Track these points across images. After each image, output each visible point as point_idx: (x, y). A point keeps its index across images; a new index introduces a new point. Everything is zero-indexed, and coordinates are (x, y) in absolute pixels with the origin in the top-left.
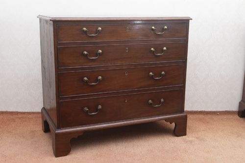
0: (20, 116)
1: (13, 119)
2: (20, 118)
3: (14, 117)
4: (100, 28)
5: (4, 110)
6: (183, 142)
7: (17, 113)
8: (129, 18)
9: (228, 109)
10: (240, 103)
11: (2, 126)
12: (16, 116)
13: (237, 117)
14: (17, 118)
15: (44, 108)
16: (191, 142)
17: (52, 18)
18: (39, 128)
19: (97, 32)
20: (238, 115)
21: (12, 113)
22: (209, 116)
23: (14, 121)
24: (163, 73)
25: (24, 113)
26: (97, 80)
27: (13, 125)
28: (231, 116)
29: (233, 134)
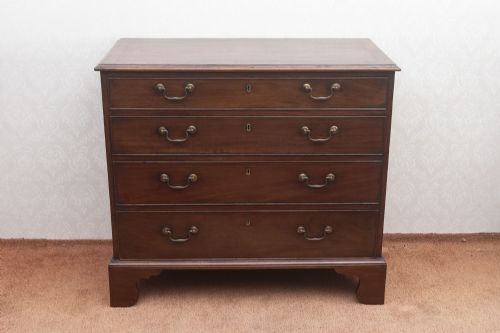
0: (52, 250)
2: (52, 257)
3: (39, 253)
6: (391, 318)
7: (45, 243)
11: (18, 280)
12: (44, 251)
14: (45, 256)
16: (407, 315)
19: (185, 92)
21: (33, 244)
22: (446, 245)
24: (331, 175)
27: (40, 277)
29: (493, 293)
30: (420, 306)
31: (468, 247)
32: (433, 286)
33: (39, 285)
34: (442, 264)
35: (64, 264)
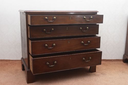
0: (11, 62)
1: (7, 63)
2: (10, 63)
3: (7, 62)
4: (55, 18)
5: (3, 59)
7: (9, 60)
8: (66, 11)
9: (118, 59)
10: (124, 55)
11: (1, 67)
12: (9, 62)
13: (122, 62)
14: (9, 63)
15: (22, 58)
17: (25, 11)
18: (20, 68)
19: (53, 19)
20: (123, 62)
21: (7, 61)
22: (108, 62)
23: (8, 65)
24: (89, 41)
27: (7, 67)
28: (119, 62)
29: (120, 71)
30: (102, 73)
31: (114, 62)
32: (105, 69)
33: (6, 68)
34: (107, 65)
35: (13, 64)
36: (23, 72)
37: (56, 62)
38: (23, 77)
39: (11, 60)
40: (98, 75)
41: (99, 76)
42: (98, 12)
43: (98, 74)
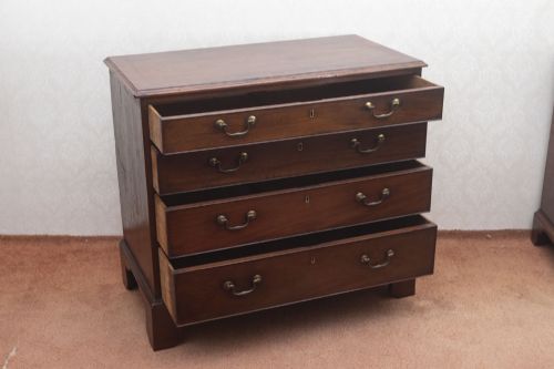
0: (75, 246)
1: (62, 255)
2: (74, 252)
3: (63, 248)
4: (252, 118)
7: (68, 239)
10: (535, 214)
12: (67, 247)
13: (528, 243)
14: (69, 252)
15: (124, 241)
19: (248, 126)
20: (532, 239)
21: (57, 240)
22: (470, 242)
23: (65, 261)
24: (386, 191)
25: (82, 239)
26: (246, 219)
27: (64, 272)
28: (515, 243)
29: (512, 289)
30: (436, 302)
31: (493, 244)
32: (452, 282)
34: (463, 260)
35: (87, 260)
36: (131, 297)
37: (257, 279)
38: (132, 322)
39: (73, 237)
40: (422, 310)
41: (426, 315)
42: (426, 66)
43: (422, 304)
